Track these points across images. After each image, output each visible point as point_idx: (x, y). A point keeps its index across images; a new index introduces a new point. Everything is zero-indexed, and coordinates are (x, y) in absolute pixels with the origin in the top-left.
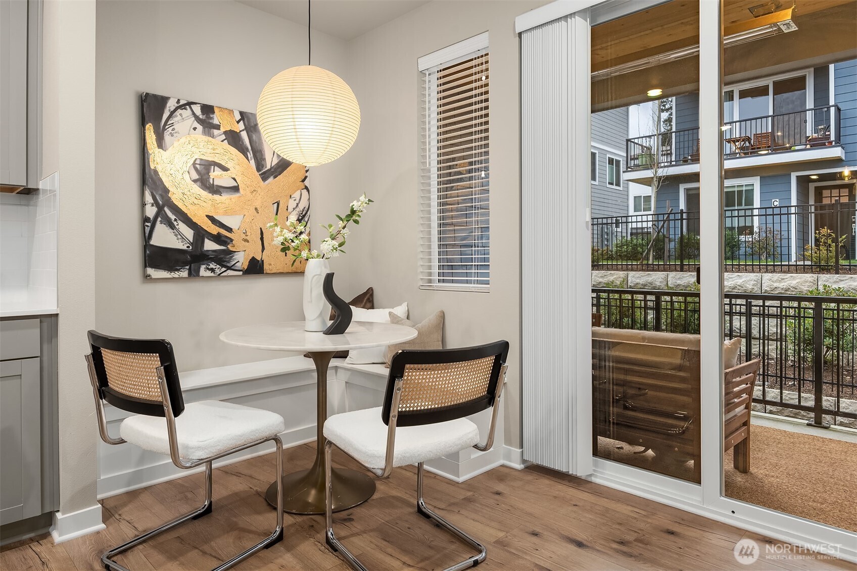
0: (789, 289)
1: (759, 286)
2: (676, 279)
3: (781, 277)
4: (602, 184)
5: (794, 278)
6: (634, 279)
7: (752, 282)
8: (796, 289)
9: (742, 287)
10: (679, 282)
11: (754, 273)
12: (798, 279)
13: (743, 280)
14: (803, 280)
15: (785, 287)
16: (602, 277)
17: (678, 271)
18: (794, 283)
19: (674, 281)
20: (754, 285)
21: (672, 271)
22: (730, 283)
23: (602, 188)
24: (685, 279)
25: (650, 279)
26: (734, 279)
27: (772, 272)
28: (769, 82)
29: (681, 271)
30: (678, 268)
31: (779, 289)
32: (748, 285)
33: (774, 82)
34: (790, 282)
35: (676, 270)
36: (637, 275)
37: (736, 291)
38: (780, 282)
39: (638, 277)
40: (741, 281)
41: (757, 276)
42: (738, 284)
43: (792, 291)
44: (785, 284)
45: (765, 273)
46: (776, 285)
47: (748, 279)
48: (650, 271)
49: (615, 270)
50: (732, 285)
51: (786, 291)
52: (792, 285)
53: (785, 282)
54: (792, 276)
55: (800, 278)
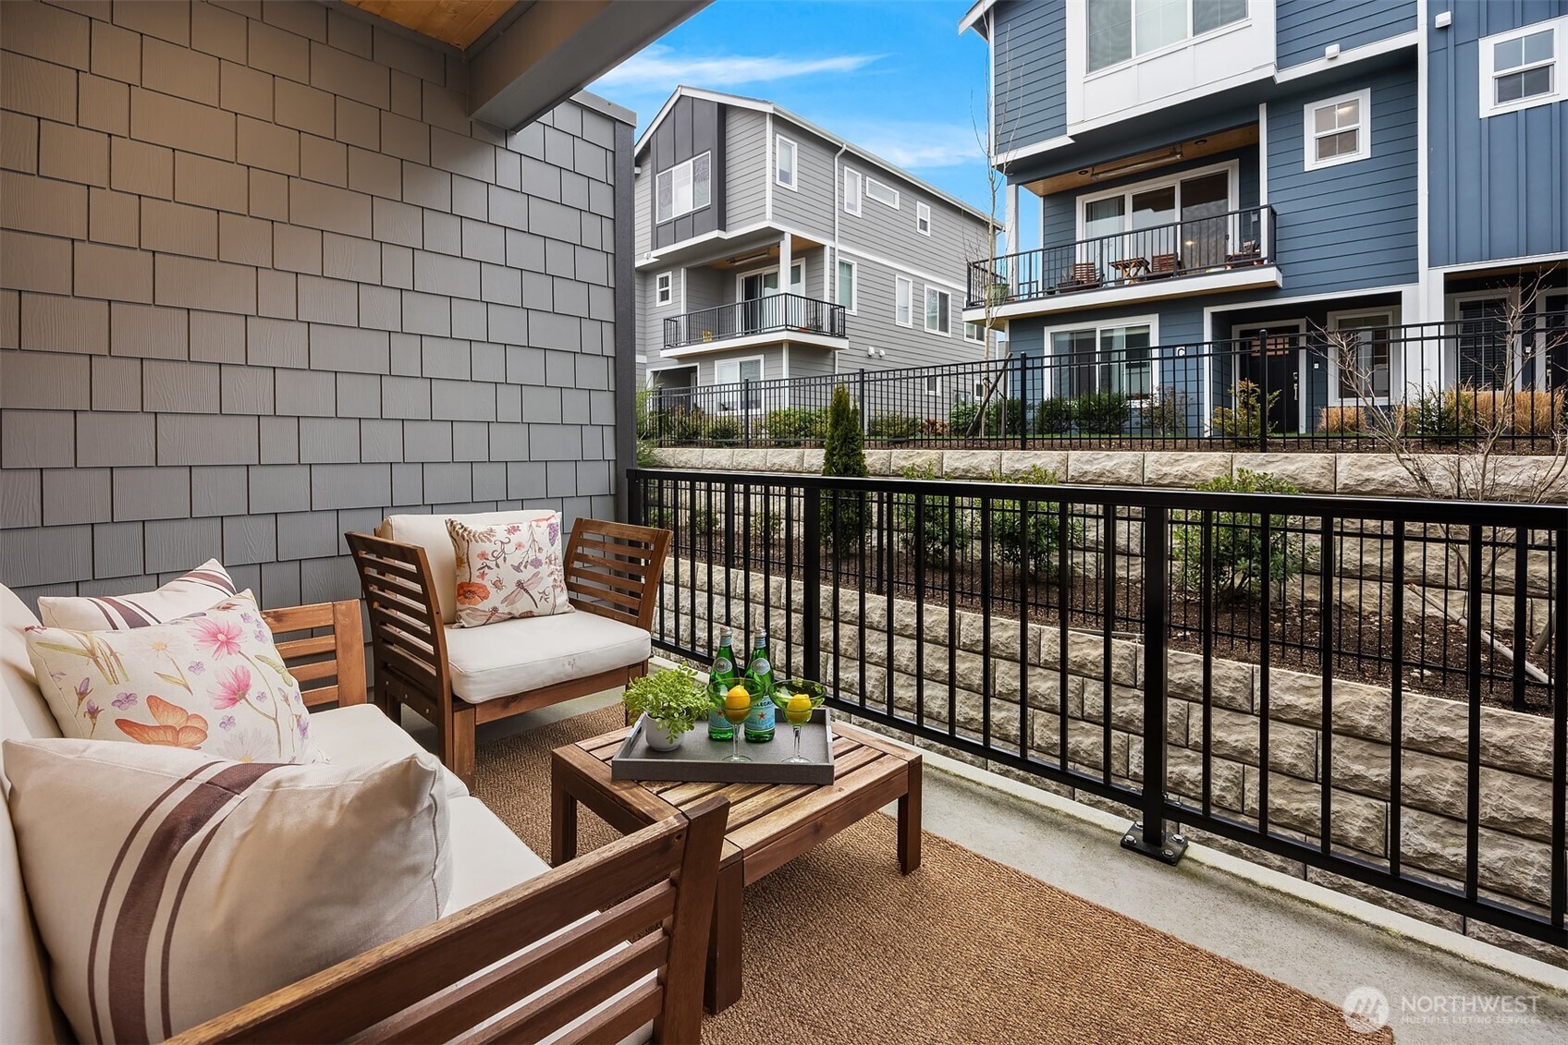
0: (1186, 476)
1: (1140, 472)
2: (1013, 461)
3: (1173, 457)
4: (917, 327)
5: (1194, 460)
6: (952, 462)
7: (1129, 466)
8: (1197, 476)
9: (1113, 473)
10: (1017, 466)
11: (1134, 450)
12: (1200, 460)
13: (1115, 462)
14: (1208, 461)
15: (1179, 473)
16: (905, 458)
17: (1018, 449)
18: (1194, 466)
19: (1011, 463)
20: (1131, 470)
21: (1008, 449)
22: (1094, 467)
23: (917, 333)
24: (1027, 461)
25: (975, 462)
26: (1101, 460)
27: (1161, 450)
28: (1174, 181)
29: (1022, 449)
30: (1018, 444)
31: (1171, 477)
32: (1122, 471)
33: (1183, 184)
34: (1188, 465)
35: (1015, 448)
36: (957, 456)
37: (1104, 479)
38: (1172, 465)
39: (957, 459)
40: (1112, 464)
41: (1136, 456)
42: (1107, 468)
43: (1191, 480)
44: (1180, 468)
45: (1151, 450)
46: (1166, 469)
47: (1122, 460)
48: (977, 449)
49: (925, 448)
50: (1098, 471)
51: (1181, 479)
52: (1190, 470)
53: (1180, 465)
54: (1191, 456)
55: (1204, 459)
